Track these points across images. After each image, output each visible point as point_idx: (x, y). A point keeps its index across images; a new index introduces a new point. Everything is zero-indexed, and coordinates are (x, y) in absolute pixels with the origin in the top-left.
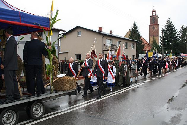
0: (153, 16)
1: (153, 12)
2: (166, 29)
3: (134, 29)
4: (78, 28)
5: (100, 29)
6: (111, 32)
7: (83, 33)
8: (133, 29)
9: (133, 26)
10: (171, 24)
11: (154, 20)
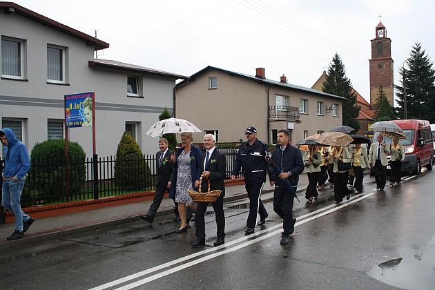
0: (378, 38)
1: (378, 29)
2: (411, 68)
3: (334, 69)
4: (209, 70)
5: (260, 71)
6: (283, 79)
7: (221, 81)
8: (332, 70)
9: (333, 63)
10: (423, 57)
11: (381, 47)
